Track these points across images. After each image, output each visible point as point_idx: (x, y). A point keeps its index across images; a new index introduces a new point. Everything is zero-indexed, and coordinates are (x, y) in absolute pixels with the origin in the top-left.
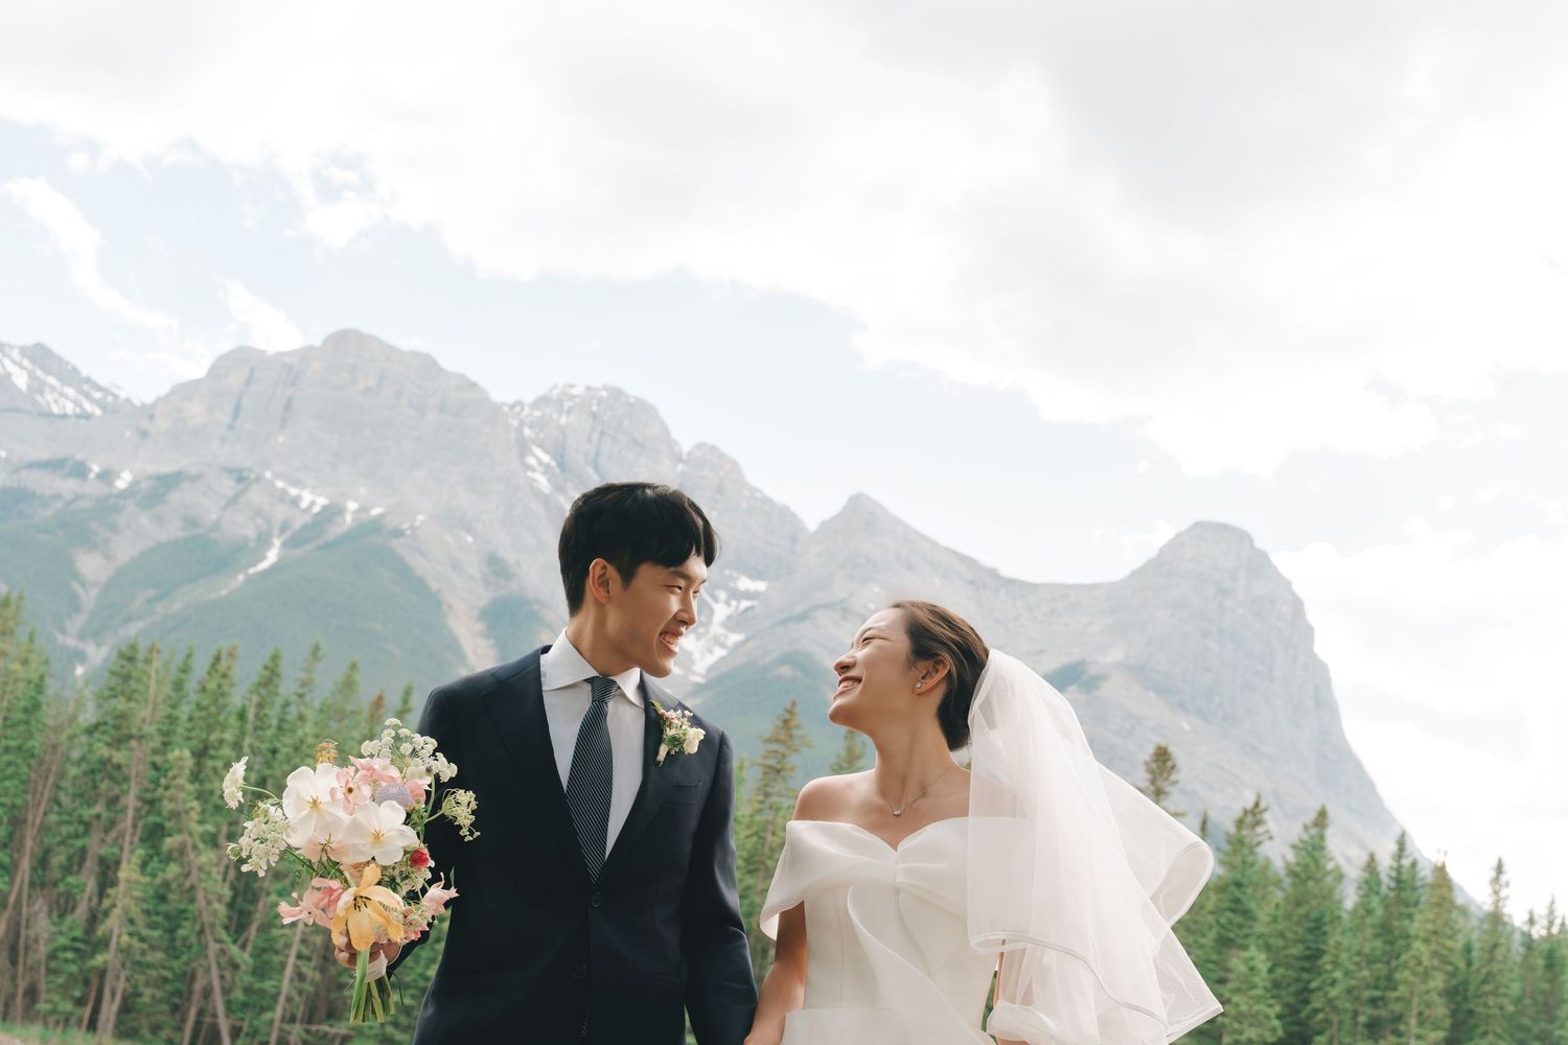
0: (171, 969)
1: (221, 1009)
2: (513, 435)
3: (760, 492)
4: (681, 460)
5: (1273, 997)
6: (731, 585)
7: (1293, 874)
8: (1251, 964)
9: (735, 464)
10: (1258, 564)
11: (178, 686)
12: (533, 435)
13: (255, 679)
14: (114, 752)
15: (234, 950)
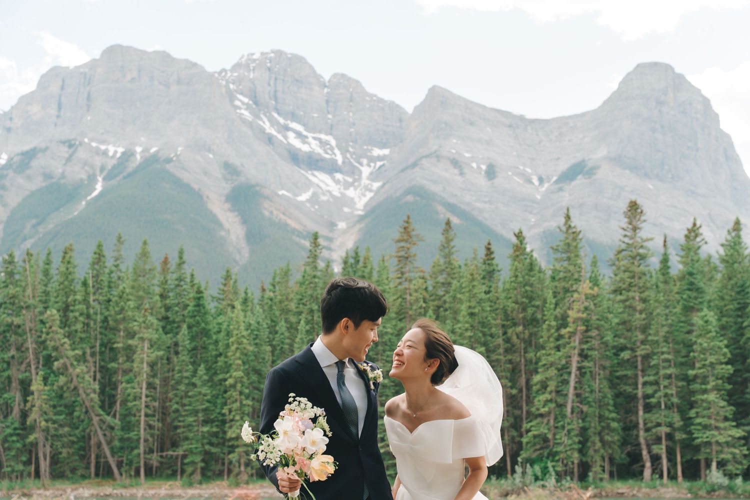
0: (75, 435)
1: (108, 453)
2: (224, 90)
3: (376, 96)
4: (326, 86)
5: (722, 335)
6: (369, 154)
7: (723, 261)
8: (706, 319)
9: (357, 82)
10: (679, 82)
11: (46, 273)
12: (235, 88)
13: (90, 260)
14: (14, 319)
15: (109, 419)
